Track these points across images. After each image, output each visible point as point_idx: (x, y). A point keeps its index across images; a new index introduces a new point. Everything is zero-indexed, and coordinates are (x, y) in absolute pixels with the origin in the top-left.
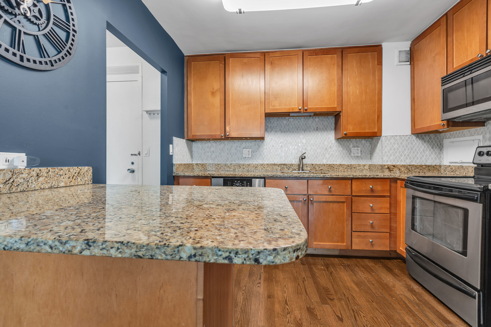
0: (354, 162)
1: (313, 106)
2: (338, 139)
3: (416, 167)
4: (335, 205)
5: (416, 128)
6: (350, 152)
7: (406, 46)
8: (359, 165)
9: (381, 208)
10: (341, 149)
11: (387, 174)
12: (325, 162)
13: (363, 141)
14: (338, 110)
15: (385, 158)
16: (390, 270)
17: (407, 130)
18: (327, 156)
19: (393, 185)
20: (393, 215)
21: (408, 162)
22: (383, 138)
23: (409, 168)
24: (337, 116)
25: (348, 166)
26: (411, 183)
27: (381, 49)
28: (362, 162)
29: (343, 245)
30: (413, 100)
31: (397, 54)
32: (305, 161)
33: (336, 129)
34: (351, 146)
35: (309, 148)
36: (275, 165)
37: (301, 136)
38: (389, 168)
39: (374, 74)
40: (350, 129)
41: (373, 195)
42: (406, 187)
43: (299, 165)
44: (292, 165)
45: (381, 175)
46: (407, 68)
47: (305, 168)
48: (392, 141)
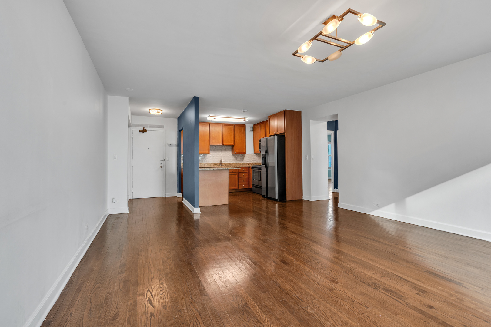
0: (238, 162)
1: (225, 143)
2: (232, 154)
3: (255, 163)
4: (234, 176)
5: (255, 151)
6: (236, 158)
7: (252, 126)
8: (239, 163)
9: (246, 176)
10: (234, 157)
11: (247, 165)
12: (228, 162)
13: (241, 155)
14: (233, 145)
15: (247, 161)
16: (249, 192)
17: (253, 152)
18: (229, 160)
19: (249, 168)
20: (249, 177)
21: (253, 162)
22: (246, 154)
23: (253, 163)
24: (233, 146)
25: (236, 163)
26: (253, 167)
27: (245, 126)
28: (240, 162)
29: (236, 187)
30: (254, 143)
31: (249, 128)
32: (222, 162)
33: (232, 150)
34: (237, 156)
35: (223, 157)
36: (211, 163)
37: (220, 153)
38: (248, 164)
39: (243, 134)
40: (237, 151)
41: (244, 172)
42: (252, 168)
43: (220, 164)
44: (217, 163)
45: (246, 166)
46: (252, 132)
47: (222, 165)
48: (249, 155)
